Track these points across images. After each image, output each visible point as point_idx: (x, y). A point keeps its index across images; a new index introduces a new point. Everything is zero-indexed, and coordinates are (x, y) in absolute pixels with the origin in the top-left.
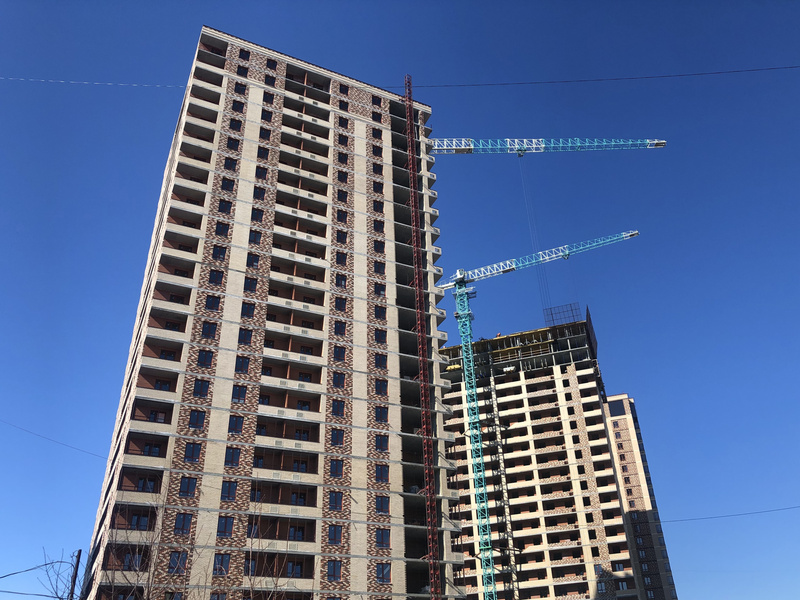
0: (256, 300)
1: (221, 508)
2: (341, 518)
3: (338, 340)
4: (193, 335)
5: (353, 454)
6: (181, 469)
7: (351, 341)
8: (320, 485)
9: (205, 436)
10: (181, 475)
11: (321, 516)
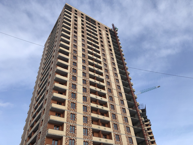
1: (84, 125)
2: (118, 132)
3: (107, 80)
4: (70, 71)
5: (117, 113)
6: (70, 110)
7: (111, 81)
9: (76, 101)
10: (70, 113)
11: (112, 131)
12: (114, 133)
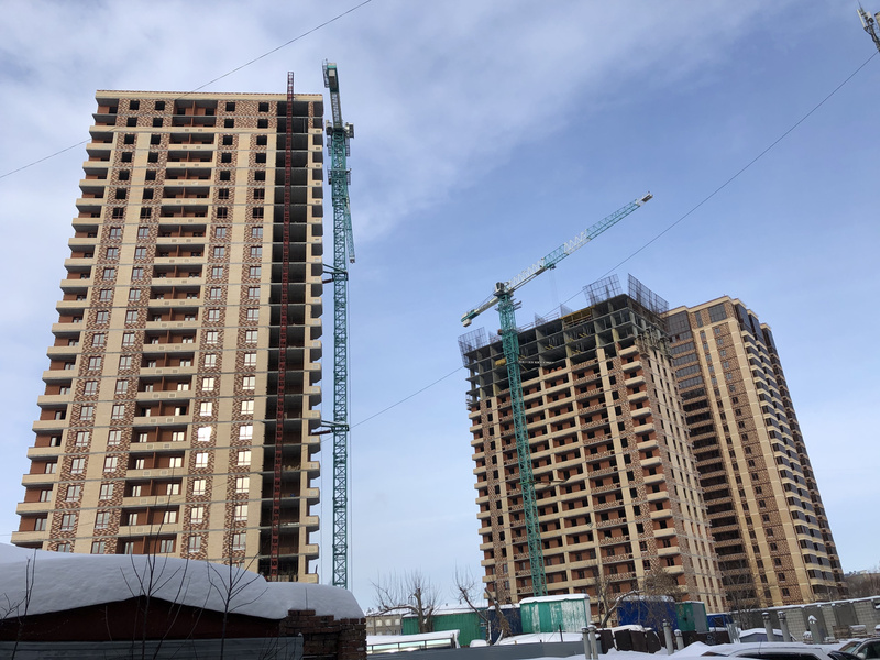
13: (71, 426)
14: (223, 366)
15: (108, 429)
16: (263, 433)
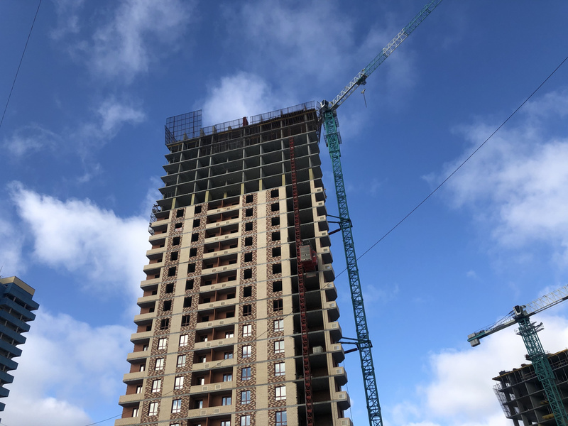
0: (194, 277)
1: (171, 418)
2: (249, 409)
3: (246, 283)
4: (158, 312)
5: (257, 360)
7: (256, 280)
8: (234, 388)
9: (163, 374)
11: (235, 410)
12: (237, 415)
13: (152, 354)
14: (257, 295)
15: (177, 355)
16: (293, 346)
